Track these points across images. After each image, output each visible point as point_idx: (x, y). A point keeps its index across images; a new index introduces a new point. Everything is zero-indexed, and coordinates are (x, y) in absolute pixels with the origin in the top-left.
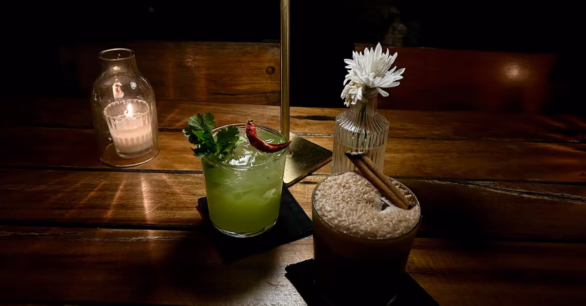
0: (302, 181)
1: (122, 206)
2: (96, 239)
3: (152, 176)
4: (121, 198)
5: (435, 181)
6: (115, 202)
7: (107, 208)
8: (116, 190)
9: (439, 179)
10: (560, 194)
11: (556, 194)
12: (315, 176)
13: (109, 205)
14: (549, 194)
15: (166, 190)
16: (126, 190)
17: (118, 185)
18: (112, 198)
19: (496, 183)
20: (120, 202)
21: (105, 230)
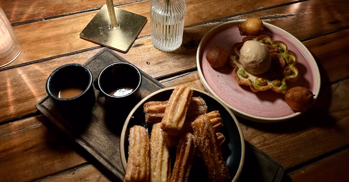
0: (133, 45)
1: (18, 101)
2: (13, 133)
3: (27, 69)
4: (14, 94)
5: (210, 23)
6: (11, 99)
7: (7, 105)
8: (6, 89)
9: (212, 21)
10: (274, 15)
11: (272, 16)
12: (140, 39)
13: (8, 102)
14: (269, 17)
15: (44, 78)
16: (13, 86)
17: (5, 84)
18: (7, 96)
19: (242, 16)
20: (15, 98)
21: (16, 123)
